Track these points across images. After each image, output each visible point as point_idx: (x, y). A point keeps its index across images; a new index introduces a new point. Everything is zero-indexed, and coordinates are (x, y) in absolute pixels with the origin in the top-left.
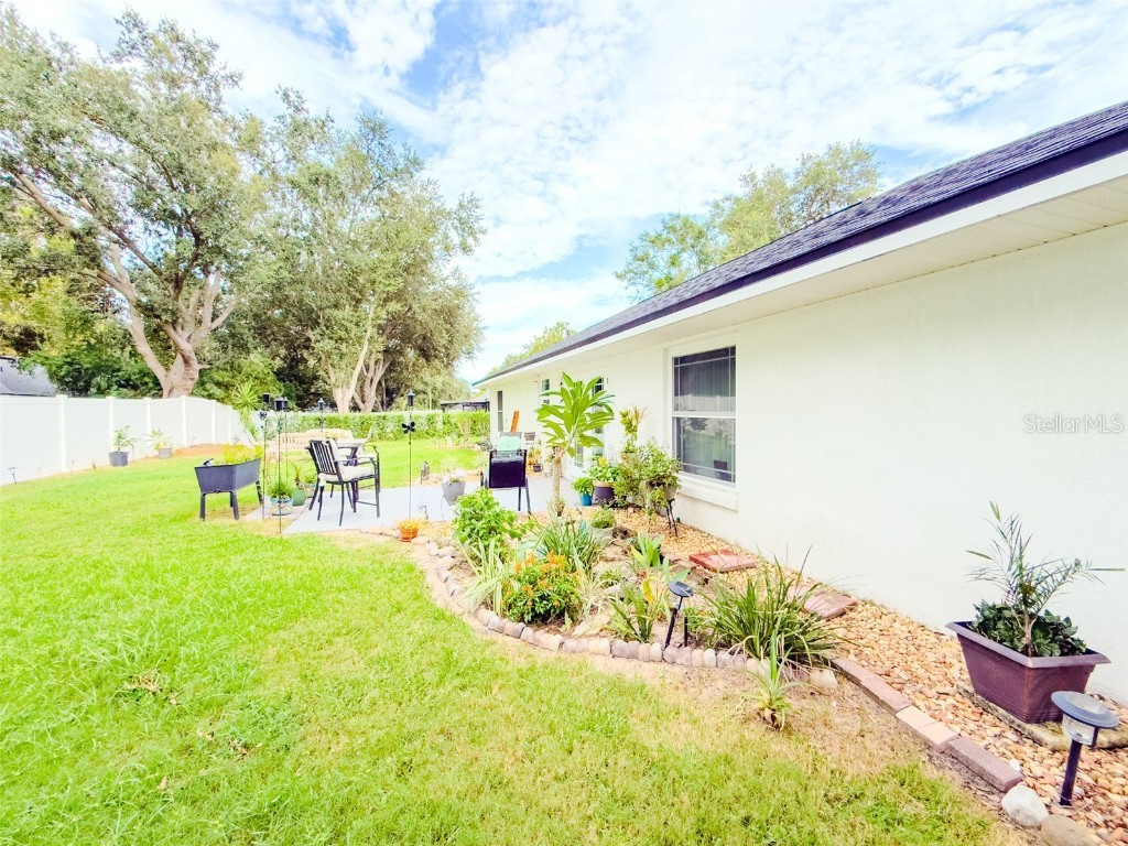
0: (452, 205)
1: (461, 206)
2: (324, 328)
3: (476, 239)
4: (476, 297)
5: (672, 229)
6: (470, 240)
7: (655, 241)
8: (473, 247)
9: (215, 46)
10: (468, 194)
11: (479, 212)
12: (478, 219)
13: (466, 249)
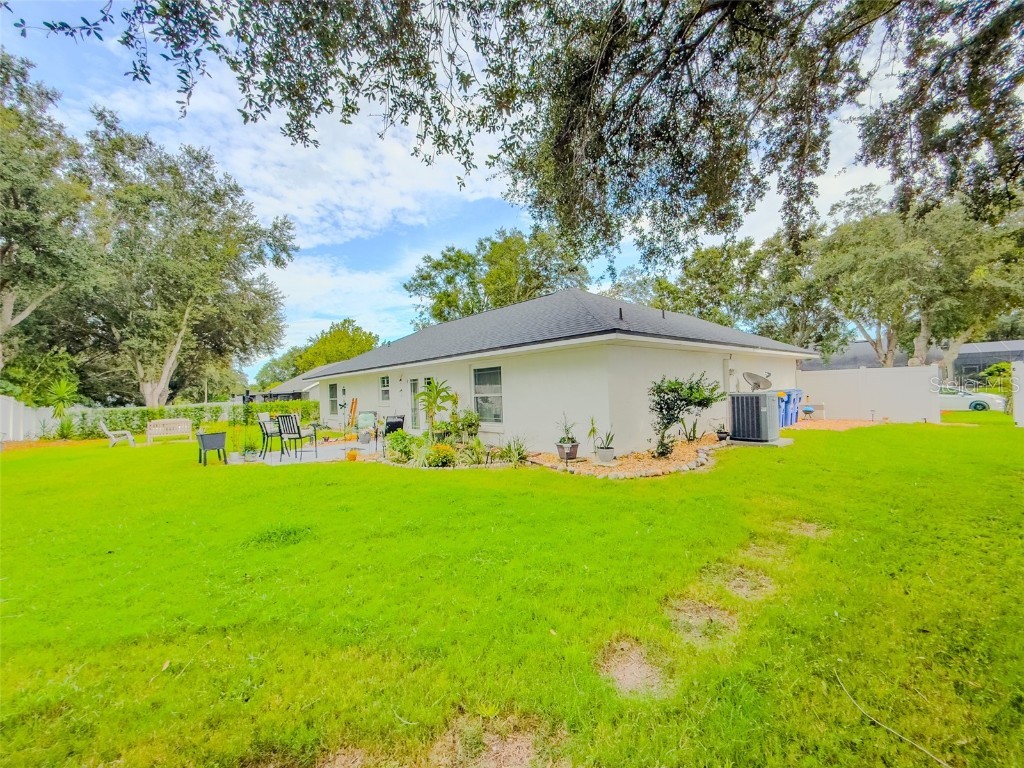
0: (266, 226)
1: (275, 227)
2: (134, 327)
3: (289, 255)
4: (282, 301)
5: (450, 259)
6: (284, 256)
7: (437, 266)
8: (287, 262)
9: (29, 65)
10: (281, 218)
11: (291, 232)
12: (290, 238)
13: (278, 262)
